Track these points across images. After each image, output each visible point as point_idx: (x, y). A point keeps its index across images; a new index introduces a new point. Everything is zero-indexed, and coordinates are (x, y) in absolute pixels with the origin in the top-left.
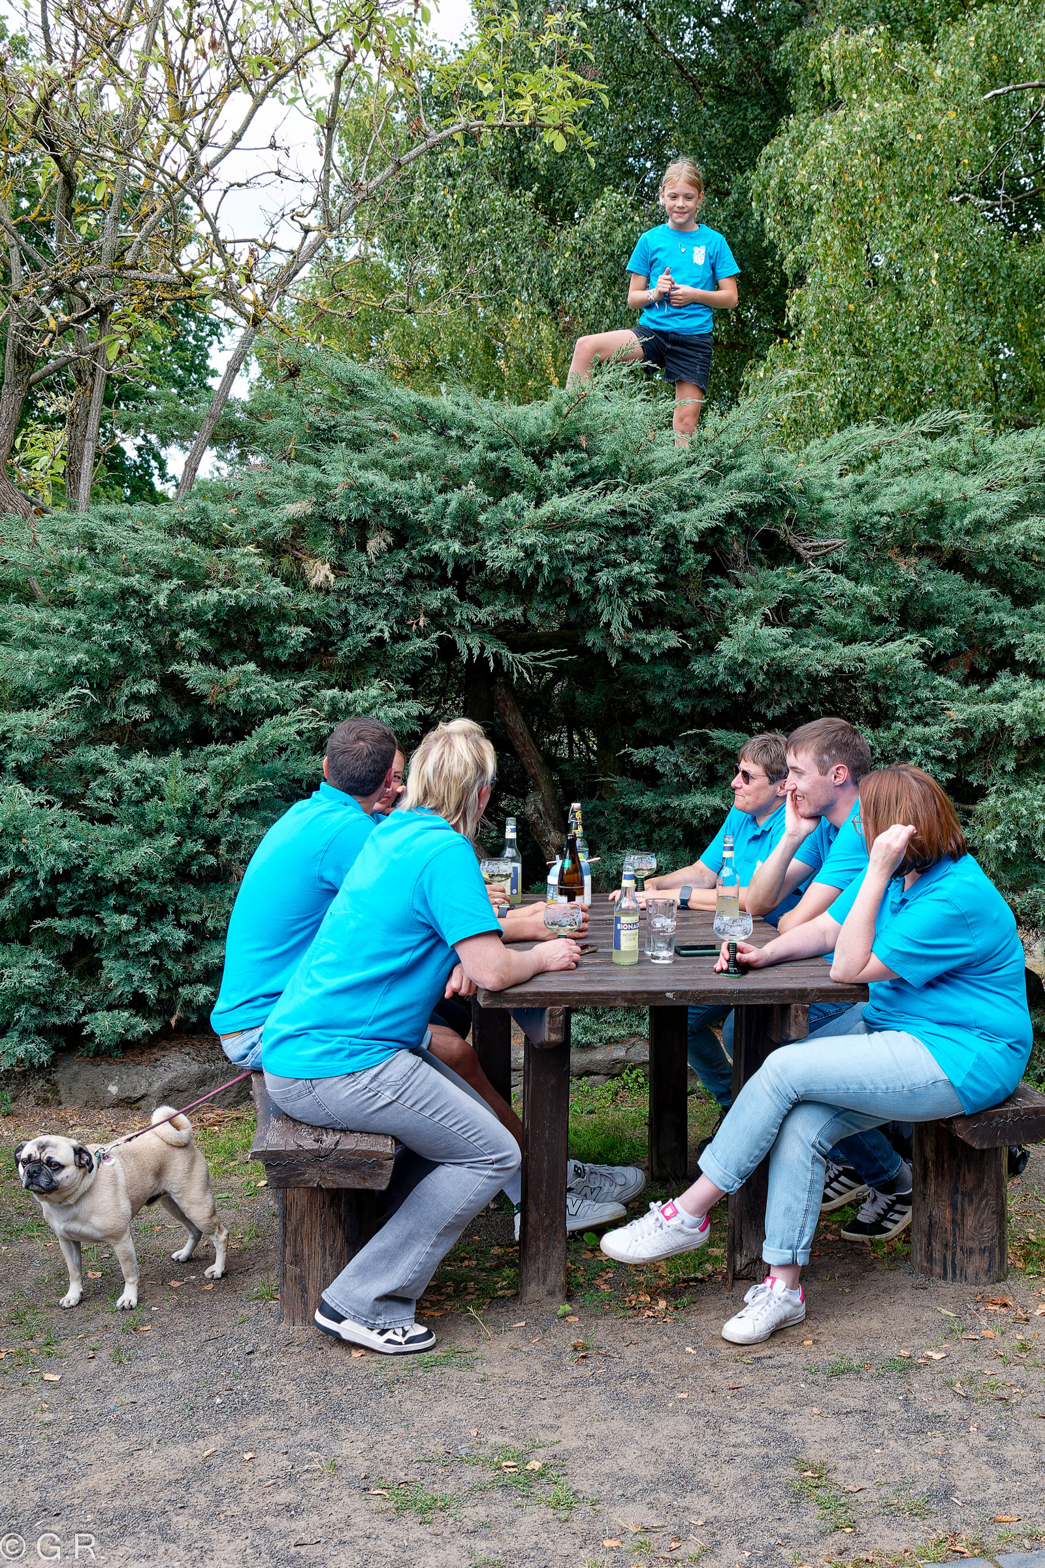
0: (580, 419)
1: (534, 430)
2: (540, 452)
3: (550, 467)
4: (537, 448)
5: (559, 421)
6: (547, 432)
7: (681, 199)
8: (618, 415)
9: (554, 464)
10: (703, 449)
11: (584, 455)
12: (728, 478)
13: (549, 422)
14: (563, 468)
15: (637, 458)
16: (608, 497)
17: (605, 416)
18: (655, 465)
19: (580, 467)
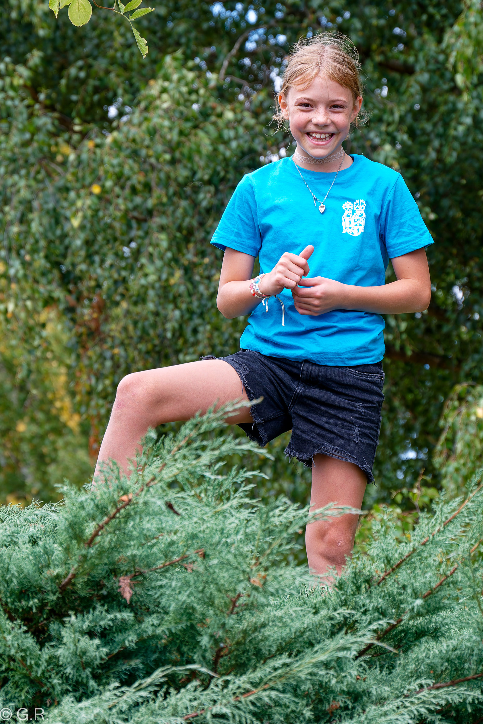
0: (118, 546)
1: (28, 567)
2: (41, 609)
3: (60, 639)
4: (34, 602)
5: (78, 551)
6: (55, 571)
7: (321, 109)
8: (194, 536)
9: (67, 634)
10: (362, 598)
11: (127, 615)
12: (412, 655)
13: (58, 551)
14: (85, 642)
15: (230, 621)
16: (172, 700)
17: (168, 538)
18: (267, 632)
19: (119, 638)
